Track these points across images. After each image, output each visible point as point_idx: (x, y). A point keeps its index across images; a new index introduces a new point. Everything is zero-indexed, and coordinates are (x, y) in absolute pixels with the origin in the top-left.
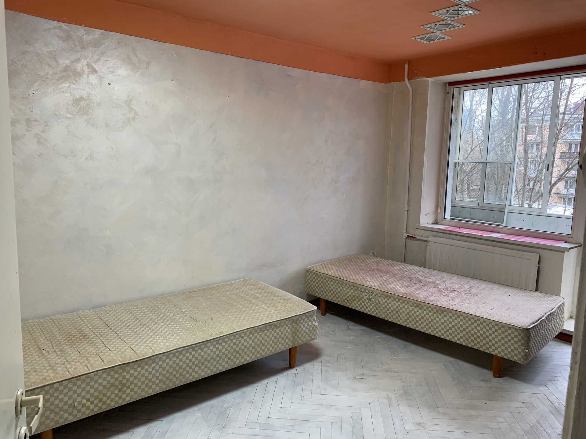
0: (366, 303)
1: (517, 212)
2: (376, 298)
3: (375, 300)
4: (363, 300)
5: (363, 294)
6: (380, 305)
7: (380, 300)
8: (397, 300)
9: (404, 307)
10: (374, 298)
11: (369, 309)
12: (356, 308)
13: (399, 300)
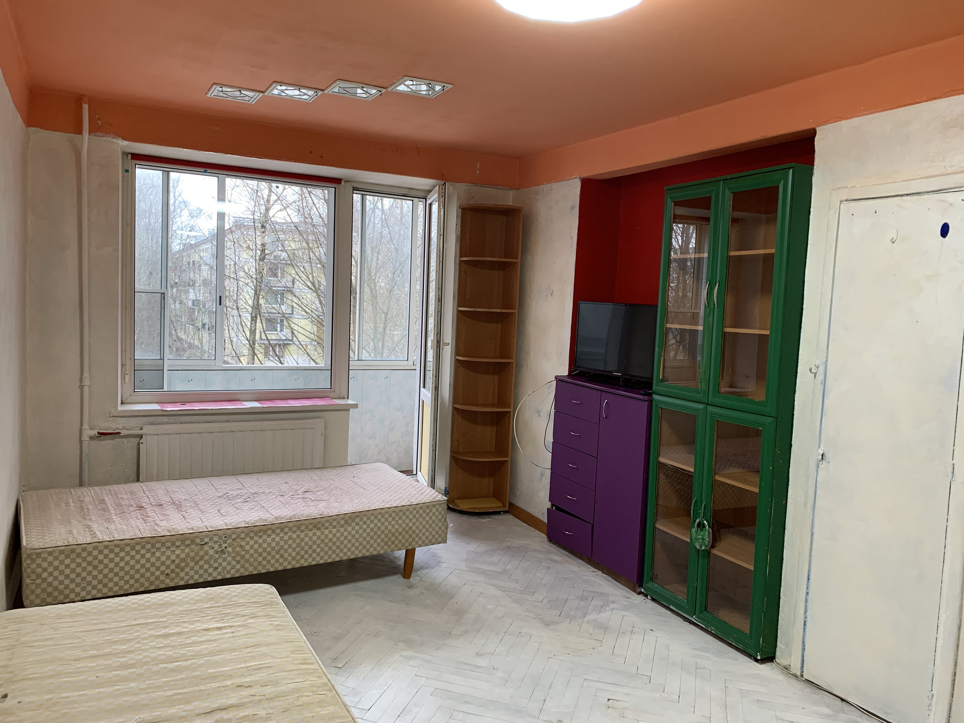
0: (212, 562)
1: (180, 368)
2: (235, 544)
3: (234, 549)
4: (207, 558)
5: (206, 548)
6: (243, 553)
7: (243, 543)
9: (290, 538)
10: (230, 545)
11: (220, 569)
13: (282, 530)
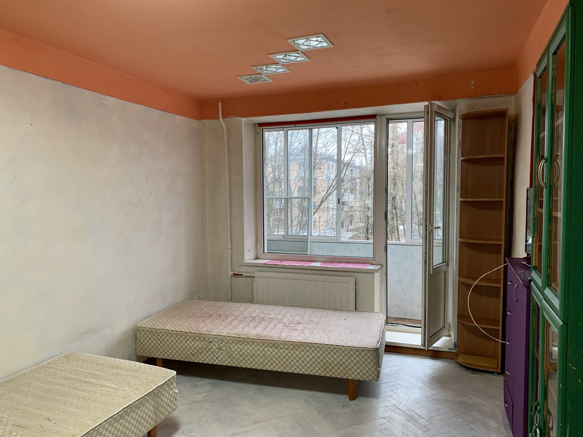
0: (215, 354)
1: (318, 241)
2: (227, 346)
3: (226, 349)
5: (212, 344)
6: (231, 352)
7: (231, 347)
8: (251, 343)
9: (259, 350)
10: (224, 346)
12: (204, 361)
13: (253, 343)
